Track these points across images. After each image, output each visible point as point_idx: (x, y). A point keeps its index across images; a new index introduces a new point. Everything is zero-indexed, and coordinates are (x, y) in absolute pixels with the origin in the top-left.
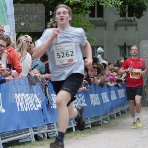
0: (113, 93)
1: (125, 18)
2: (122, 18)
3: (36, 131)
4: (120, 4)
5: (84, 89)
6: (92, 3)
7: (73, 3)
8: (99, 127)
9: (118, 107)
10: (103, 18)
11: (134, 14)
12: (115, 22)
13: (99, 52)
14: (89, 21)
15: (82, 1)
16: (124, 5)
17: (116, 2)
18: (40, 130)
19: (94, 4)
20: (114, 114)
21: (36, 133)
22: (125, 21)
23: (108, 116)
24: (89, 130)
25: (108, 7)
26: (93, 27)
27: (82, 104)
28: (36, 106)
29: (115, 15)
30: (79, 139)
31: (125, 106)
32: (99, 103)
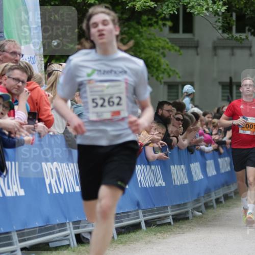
0: (210, 163)
1: (230, 35)
2: (226, 35)
3: (78, 228)
4: (223, 10)
5: (161, 156)
6: (174, 8)
7: (142, 8)
8: (186, 221)
9: (219, 188)
10: (194, 35)
11: (247, 28)
12: (214, 42)
13: (187, 93)
14: (169, 39)
15: (157, 5)
16: (228, 12)
17: (215, 7)
18: (85, 227)
19: (178, 10)
20: (211, 201)
21: (78, 231)
22: (232, 40)
23: (202, 204)
24: (169, 227)
25: (203, 15)
26: (176, 50)
27: (157, 181)
28: (77, 185)
29: (214, 29)
30: (153, 243)
31: (231, 186)
32: (186, 181)
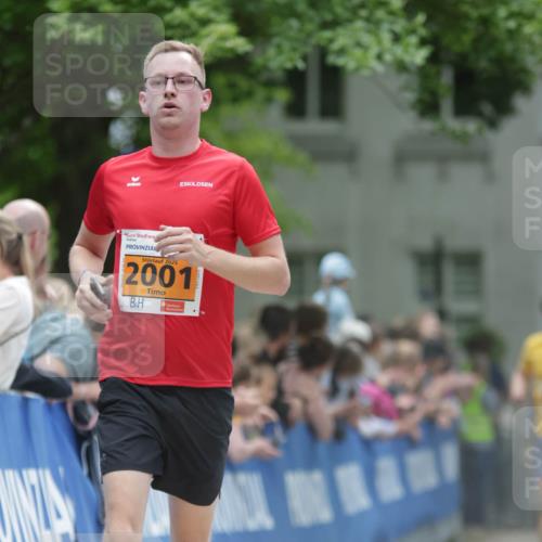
1: (438, 125)
4: (419, 61)
5: (260, 450)
28: (48, 525)
32: (325, 515)
